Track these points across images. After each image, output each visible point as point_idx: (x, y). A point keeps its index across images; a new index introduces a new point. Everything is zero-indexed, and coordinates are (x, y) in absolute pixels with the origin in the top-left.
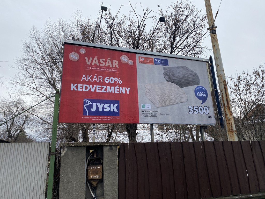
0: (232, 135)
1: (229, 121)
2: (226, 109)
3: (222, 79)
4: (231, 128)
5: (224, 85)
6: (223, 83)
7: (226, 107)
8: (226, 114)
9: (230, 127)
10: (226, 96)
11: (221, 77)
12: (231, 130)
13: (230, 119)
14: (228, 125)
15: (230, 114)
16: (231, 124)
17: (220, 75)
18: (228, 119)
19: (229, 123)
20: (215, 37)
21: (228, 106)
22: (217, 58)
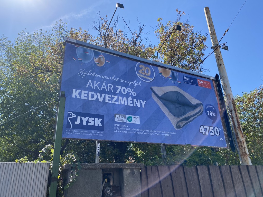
0: (245, 159)
1: (241, 143)
2: (237, 131)
3: (231, 98)
4: (244, 152)
5: (233, 105)
6: (232, 103)
7: (237, 128)
8: (238, 136)
9: (243, 150)
10: (236, 116)
11: (229, 96)
12: (244, 154)
13: (243, 142)
14: (241, 147)
15: (242, 136)
16: (244, 147)
17: (228, 94)
18: (240, 141)
19: (242, 146)
20: (220, 56)
21: (239, 127)
22: (224, 77)
